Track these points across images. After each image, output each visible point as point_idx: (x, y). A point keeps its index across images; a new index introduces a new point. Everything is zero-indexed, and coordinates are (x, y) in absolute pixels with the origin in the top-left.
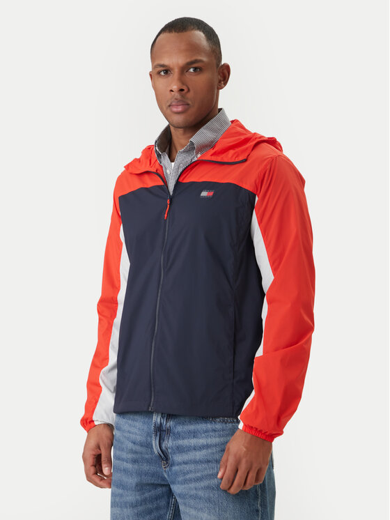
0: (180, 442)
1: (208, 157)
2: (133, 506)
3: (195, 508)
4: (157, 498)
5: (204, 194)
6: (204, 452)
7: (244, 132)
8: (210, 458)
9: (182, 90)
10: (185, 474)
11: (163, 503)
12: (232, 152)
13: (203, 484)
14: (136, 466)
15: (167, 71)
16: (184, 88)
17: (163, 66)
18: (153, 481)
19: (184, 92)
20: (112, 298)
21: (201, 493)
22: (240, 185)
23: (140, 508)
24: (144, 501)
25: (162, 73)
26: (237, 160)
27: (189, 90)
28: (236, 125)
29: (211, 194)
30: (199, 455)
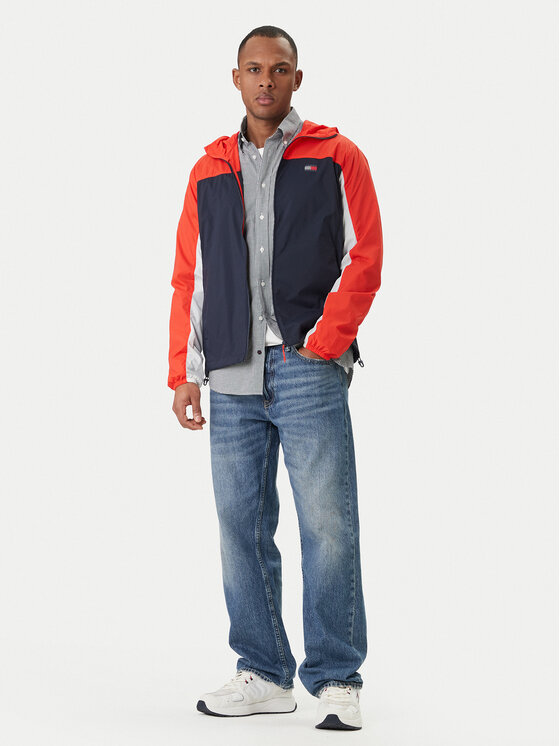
0: (283, 381)
2: (239, 439)
3: (298, 434)
4: (258, 431)
5: (308, 168)
6: (304, 388)
8: (309, 393)
9: (270, 86)
10: (288, 407)
11: (263, 434)
13: (304, 414)
14: (240, 406)
15: (257, 69)
16: (272, 84)
17: (255, 64)
18: (255, 417)
20: (189, 274)
21: (303, 422)
23: (244, 441)
24: (248, 434)
25: (252, 71)
27: (275, 88)
29: (315, 168)
30: (299, 391)
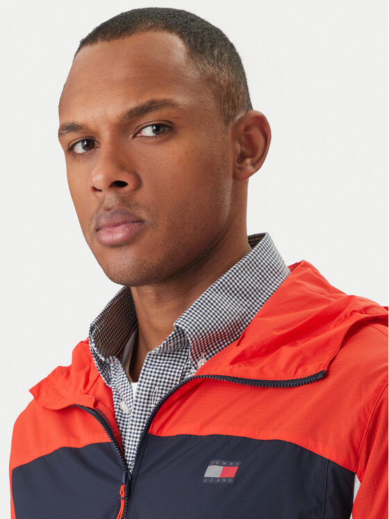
1: (223, 368)
5: (214, 471)
7: (324, 294)
9: (120, 184)
12: (287, 352)
15: (91, 141)
16: (127, 177)
19: (126, 189)
22: (310, 446)
25: (79, 149)
26: (301, 374)
27: (139, 185)
28: (301, 278)
29: (232, 471)
